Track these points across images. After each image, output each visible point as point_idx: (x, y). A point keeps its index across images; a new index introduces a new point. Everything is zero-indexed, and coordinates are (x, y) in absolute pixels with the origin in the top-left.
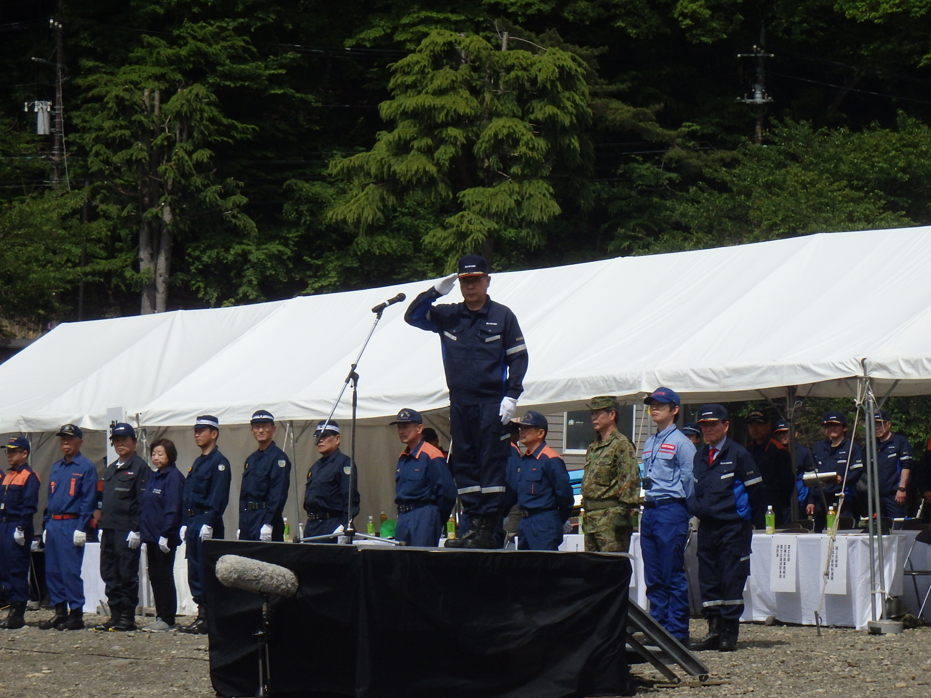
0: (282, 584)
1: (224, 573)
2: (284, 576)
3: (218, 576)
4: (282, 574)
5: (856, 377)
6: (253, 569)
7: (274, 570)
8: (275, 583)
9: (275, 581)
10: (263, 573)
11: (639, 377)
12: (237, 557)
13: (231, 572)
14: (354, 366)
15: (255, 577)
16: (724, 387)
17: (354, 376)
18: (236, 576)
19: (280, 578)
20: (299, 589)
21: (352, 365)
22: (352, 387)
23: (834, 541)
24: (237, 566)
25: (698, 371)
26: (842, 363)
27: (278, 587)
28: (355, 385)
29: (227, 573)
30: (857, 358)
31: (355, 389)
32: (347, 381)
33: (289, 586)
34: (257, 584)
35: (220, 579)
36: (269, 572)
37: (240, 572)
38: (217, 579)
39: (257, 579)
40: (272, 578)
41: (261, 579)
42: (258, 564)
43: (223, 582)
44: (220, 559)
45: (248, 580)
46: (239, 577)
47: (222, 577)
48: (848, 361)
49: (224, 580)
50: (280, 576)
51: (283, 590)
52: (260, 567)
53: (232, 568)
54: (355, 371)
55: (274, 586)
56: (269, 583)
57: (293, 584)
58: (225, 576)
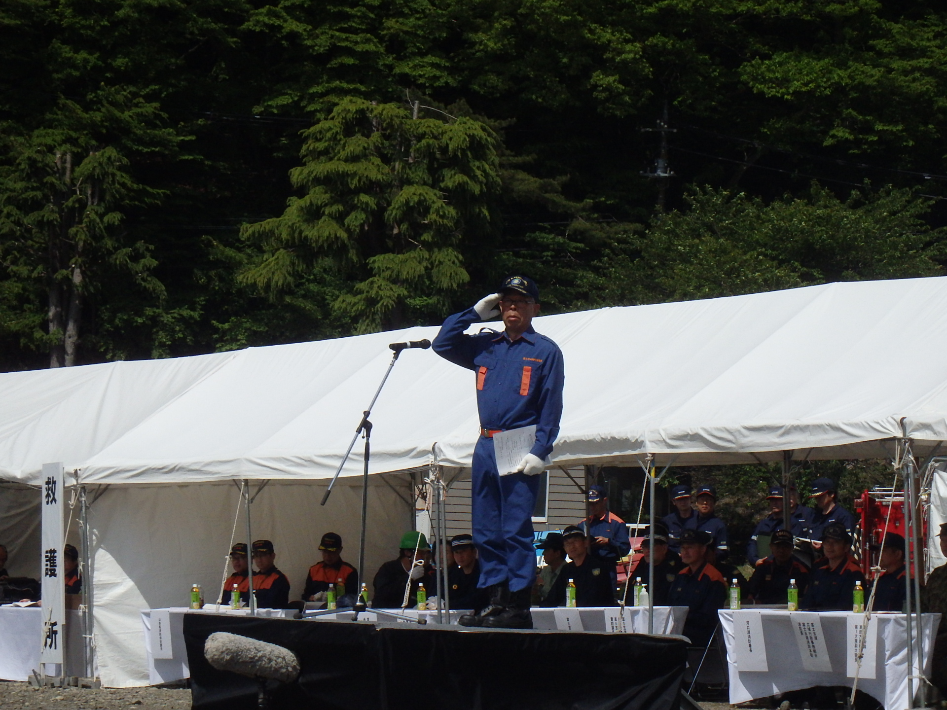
0: (282, 667)
1: (215, 653)
2: (284, 658)
3: (208, 656)
4: (282, 656)
5: (894, 439)
6: (249, 650)
7: (273, 651)
8: (274, 665)
9: (273, 663)
10: (259, 654)
11: (642, 435)
12: (230, 635)
13: (222, 652)
14: (367, 414)
15: (251, 658)
16: (743, 447)
17: (366, 426)
18: (228, 657)
19: (280, 660)
20: (301, 673)
21: (365, 413)
22: (363, 437)
24: (231, 646)
25: (710, 430)
26: (878, 423)
27: (277, 670)
28: (368, 435)
29: (219, 654)
30: (895, 417)
31: (368, 440)
32: (359, 431)
33: (290, 669)
34: (252, 667)
35: (210, 661)
36: (267, 653)
37: (233, 653)
38: (206, 660)
39: (253, 661)
40: (270, 660)
41: (258, 661)
42: (254, 643)
43: (213, 664)
44: (210, 637)
45: (243, 662)
46: (232, 659)
47: (212, 658)
48: (885, 421)
49: (213, 661)
50: (279, 657)
51: (282, 673)
52: (257, 647)
53: (224, 648)
54: (368, 419)
55: (273, 669)
56: (266, 666)
57: (294, 667)
58: (216, 657)
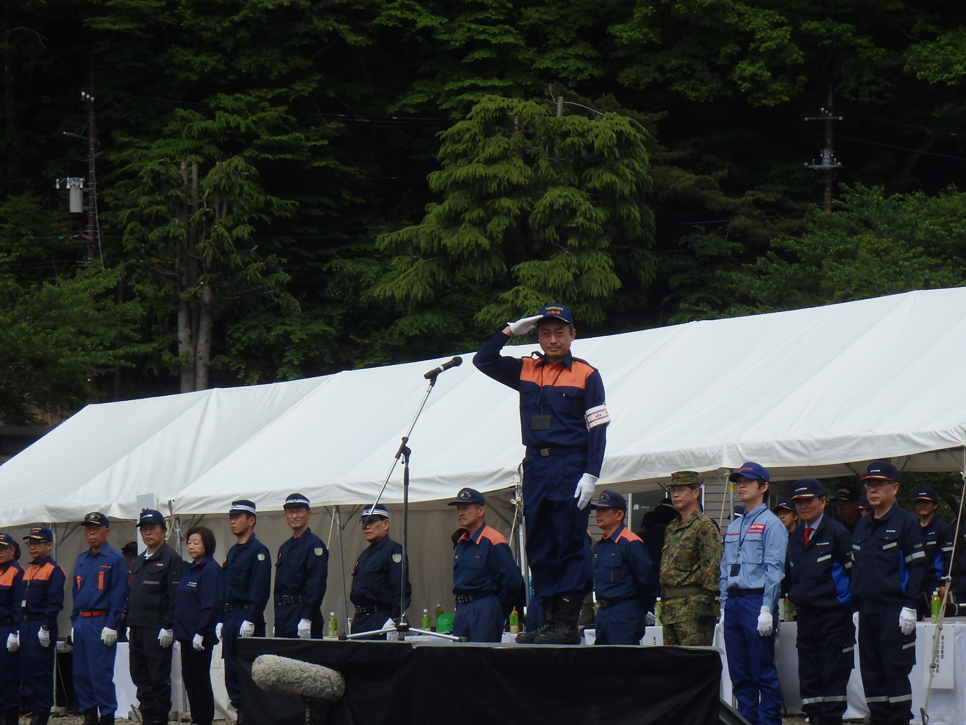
0: (327, 687)
1: (261, 675)
2: (329, 678)
3: (255, 678)
4: (327, 676)
5: (961, 449)
6: (295, 671)
7: (318, 671)
8: (319, 685)
9: (318, 684)
10: (305, 675)
11: (720, 451)
12: (276, 657)
13: (269, 674)
14: (405, 440)
15: (296, 679)
16: (814, 461)
17: (405, 451)
18: (274, 679)
19: (324, 680)
20: (346, 692)
21: (403, 439)
22: (403, 463)
23: (940, 629)
24: (277, 668)
25: (785, 444)
27: (322, 690)
28: (407, 461)
29: (265, 675)
30: (963, 426)
31: (407, 465)
32: (398, 457)
33: (335, 689)
34: (298, 687)
35: (257, 682)
36: (312, 673)
37: (279, 674)
38: (253, 682)
39: (299, 682)
40: (315, 680)
41: (303, 681)
42: (299, 665)
43: (260, 686)
44: (257, 660)
45: (289, 683)
46: (278, 680)
47: (259, 679)
48: (953, 430)
49: (260, 683)
50: (325, 677)
51: (327, 693)
52: (302, 668)
53: (271, 670)
54: (406, 445)
55: (318, 689)
56: (312, 686)
57: (339, 687)
58: (262, 679)
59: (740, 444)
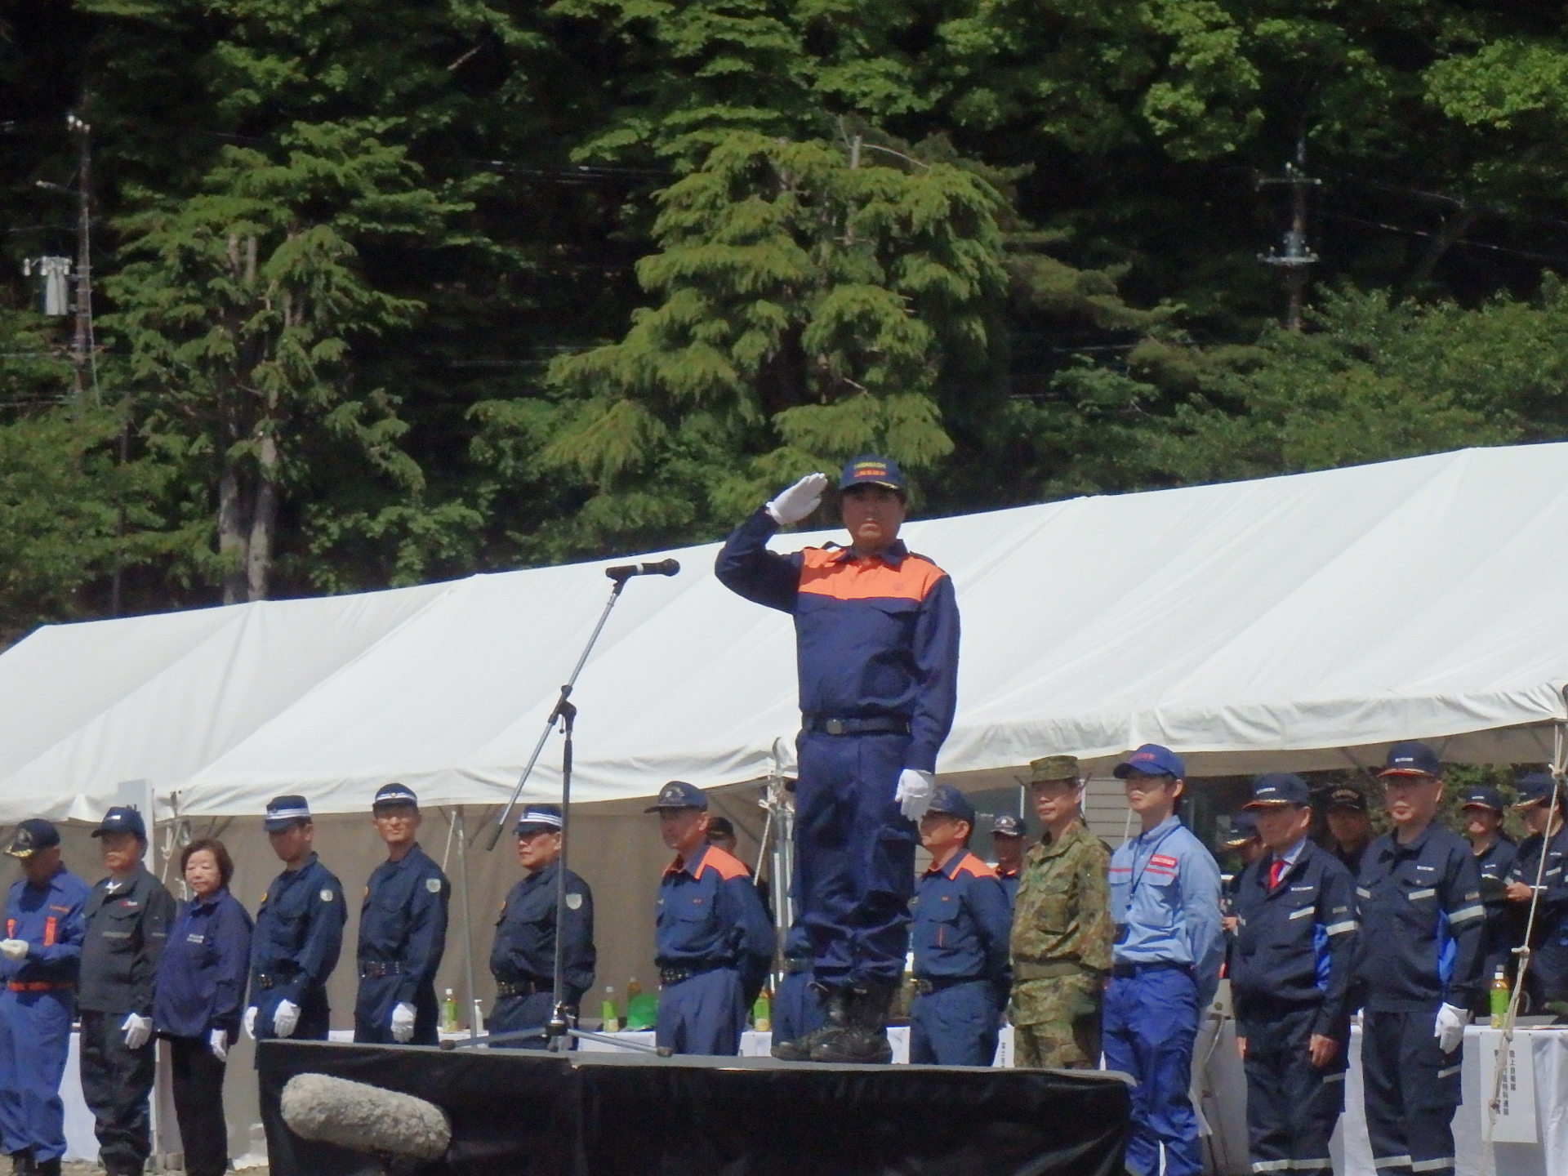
0: (417, 1134)
1: (299, 1110)
2: (421, 1118)
3: (287, 1116)
4: (418, 1114)
5: (1550, 724)
6: (359, 1103)
7: (401, 1105)
8: (403, 1131)
9: (402, 1128)
10: (378, 1112)
11: (1125, 722)
12: (325, 1079)
13: (312, 1109)
14: (567, 690)
15: (362, 1119)
16: (1293, 741)
17: (566, 710)
18: (322, 1117)
19: (414, 1121)
20: (452, 1144)
21: (563, 688)
22: (562, 731)
23: (1509, 1040)
24: (329, 1099)
25: (1240, 710)
26: (1525, 695)
27: (408, 1140)
28: (569, 727)
29: (303, 1111)
30: (1555, 684)
31: (569, 736)
32: (553, 720)
33: (433, 1137)
34: (365, 1133)
36: (391, 1109)
37: (331, 1110)
39: (366, 1124)
40: (396, 1121)
41: (375, 1123)
42: (368, 1093)
43: (295, 1130)
44: (291, 1082)
45: (349, 1125)
46: (328, 1120)
47: (294, 1119)
48: (1537, 691)
49: (298, 1125)
50: (413, 1116)
51: (419, 1146)
52: (374, 1099)
53: (315, 1102)
54: (569, 700)
55: (401, 1137)
56: (390, 1131)
57: (440, 1134)
58: (301, 1117)
59: (1161, 710)
